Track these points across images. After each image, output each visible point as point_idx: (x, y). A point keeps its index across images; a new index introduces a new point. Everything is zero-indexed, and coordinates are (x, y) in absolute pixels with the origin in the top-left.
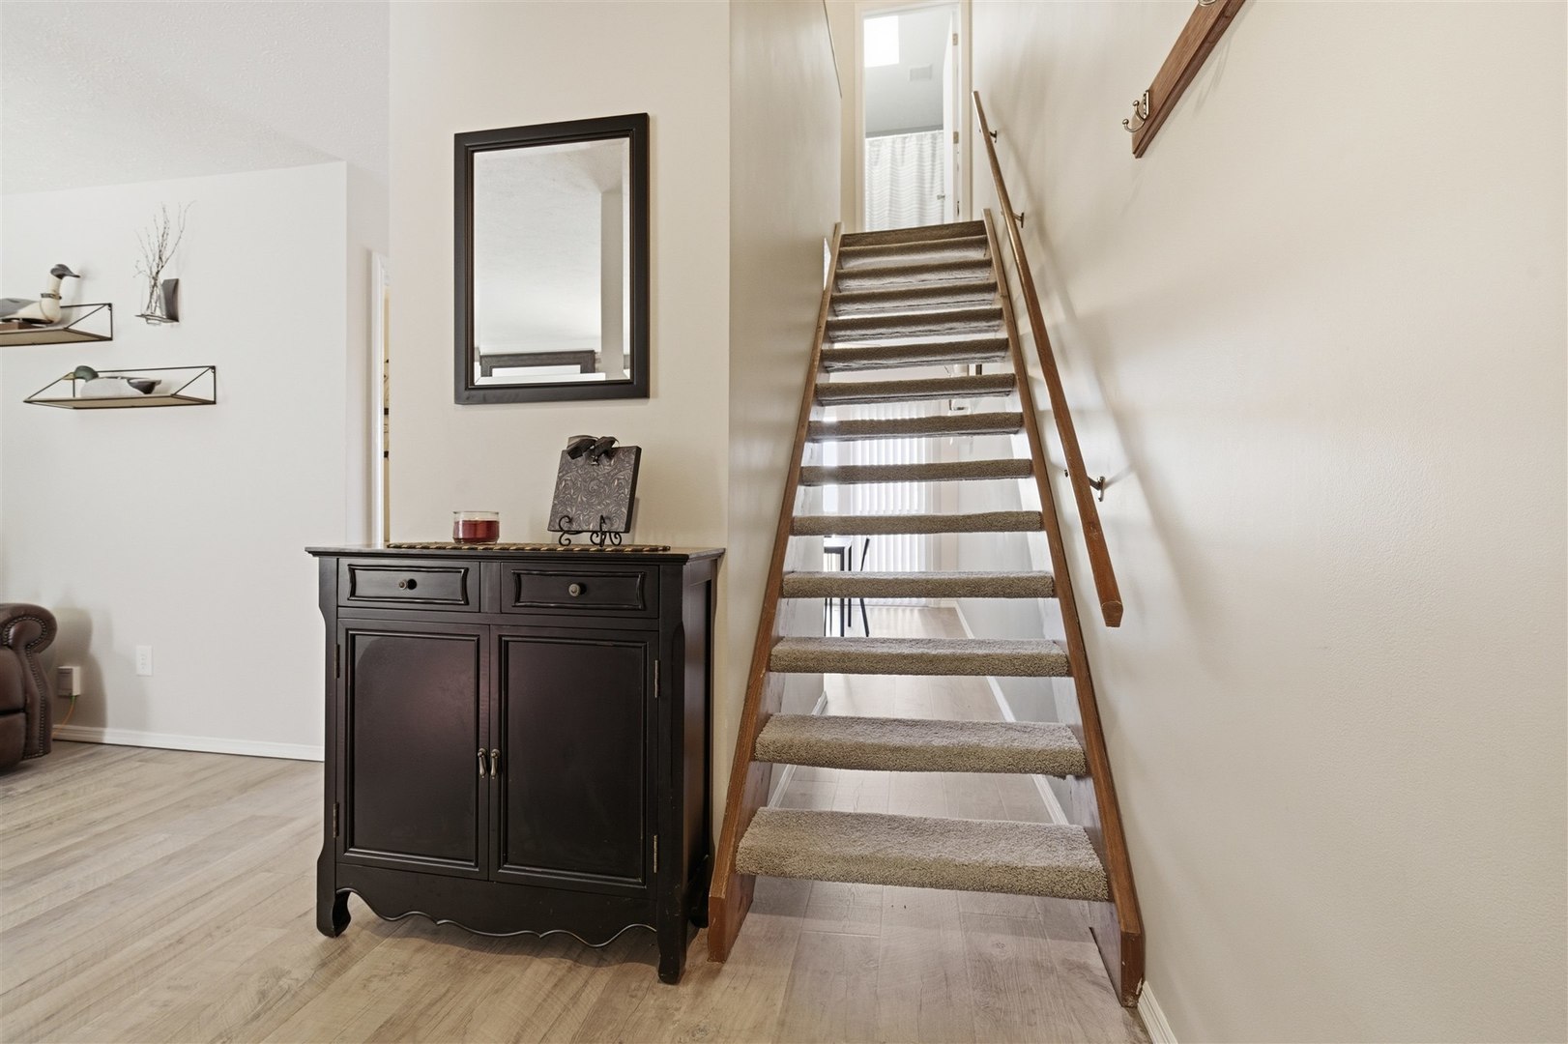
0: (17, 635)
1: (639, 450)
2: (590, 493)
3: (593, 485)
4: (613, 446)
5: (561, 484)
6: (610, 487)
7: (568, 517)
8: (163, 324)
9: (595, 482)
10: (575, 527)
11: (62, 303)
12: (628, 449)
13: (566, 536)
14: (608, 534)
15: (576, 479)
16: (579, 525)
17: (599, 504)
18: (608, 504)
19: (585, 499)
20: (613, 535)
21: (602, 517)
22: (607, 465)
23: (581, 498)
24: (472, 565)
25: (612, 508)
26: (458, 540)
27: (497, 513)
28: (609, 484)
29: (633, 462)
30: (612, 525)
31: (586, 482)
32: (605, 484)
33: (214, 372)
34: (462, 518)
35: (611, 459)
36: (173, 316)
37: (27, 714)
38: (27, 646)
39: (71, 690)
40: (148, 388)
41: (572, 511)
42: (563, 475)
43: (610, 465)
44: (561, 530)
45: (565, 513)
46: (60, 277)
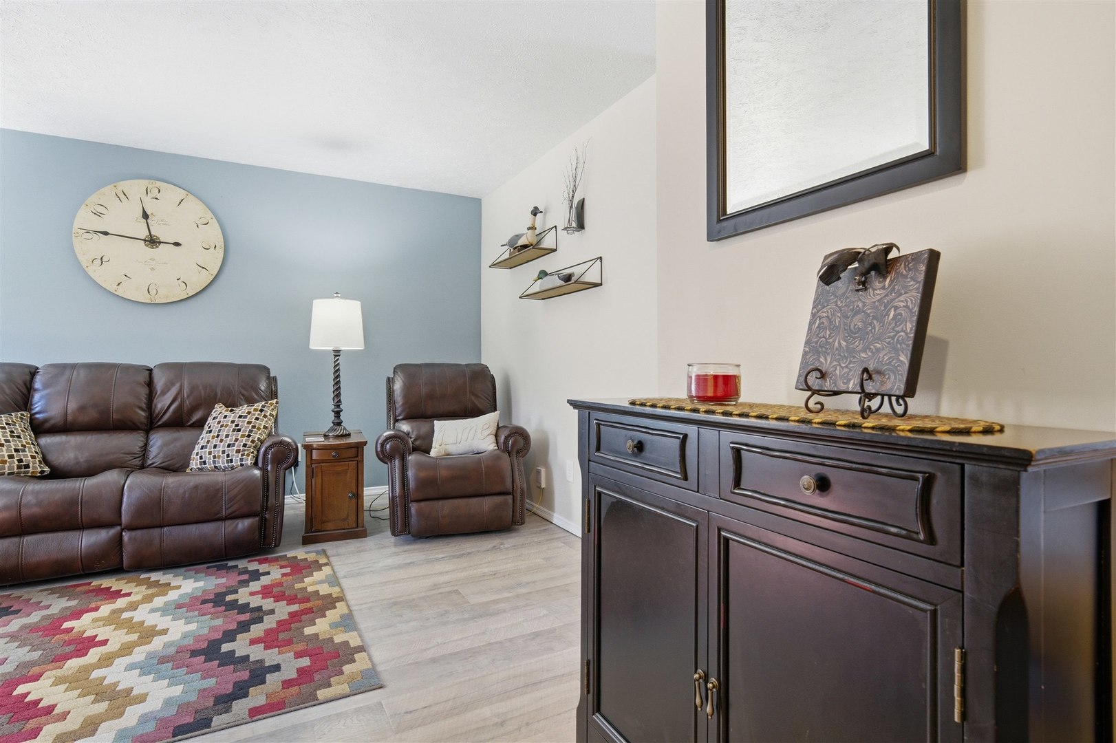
0: (513, 444)
1: (934, 257)
2: (852, 333)
3: (858, 322)
4: (890, 257)
5: (814, 323)
6: (881, 322)
7: (820, 371)
8: (576, 233)
9: (860, 316)
10: (828, 385)
11: (537, 232)
12: (916, 257)
13: (816, 398)
14: (886, 398)
15: (834, 315)
16: (835, 383)
17: (864, 350)
18: (878, 350)
19: (844, 344)
20: (894, 399)
21: (866, 370)
22: (879, 288)
23: (839, 342)
24: (691, 430)
25: (885, 356)
26: (691, 397)
27: (738, 366)
28: (880, 318)
29: (921, 277)
30: (882, 383)
31: (847, 317)
32: (874, 318)
33: (601, 262)
34: (695, 371)
35: (885, 278)
36: (581, 226)
37: (513, 496)
38: (518, 452)
39: (541, 483)
40: (568, 278)
41: (826, 363)
42: (818, 311)
43: (883, 288)
44: (809, 389)
45: (817, 365)
46: (535, 214)
